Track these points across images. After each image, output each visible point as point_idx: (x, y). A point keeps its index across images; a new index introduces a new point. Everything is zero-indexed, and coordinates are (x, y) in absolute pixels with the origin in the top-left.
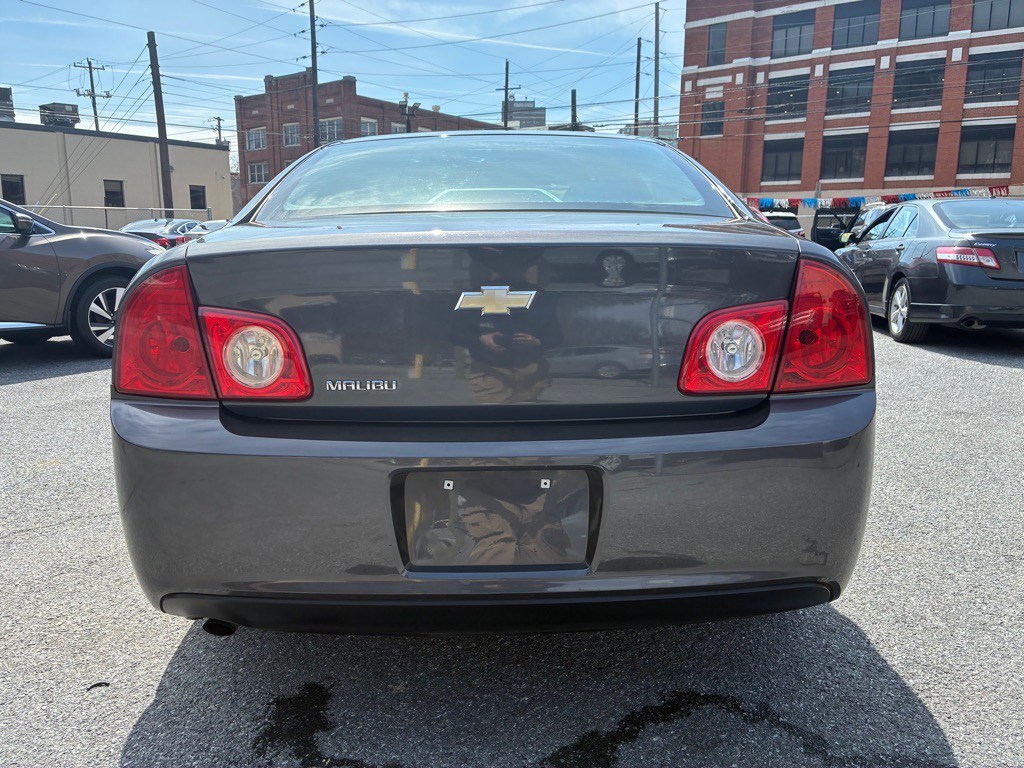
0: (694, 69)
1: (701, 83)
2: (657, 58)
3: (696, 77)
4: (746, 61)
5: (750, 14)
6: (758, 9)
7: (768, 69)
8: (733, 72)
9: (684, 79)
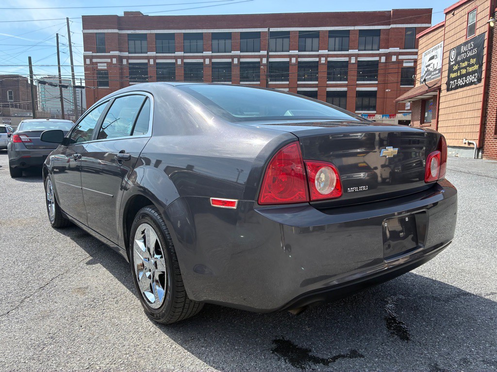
0: (90, 53)
1: (95, 60)
2: (70, 45)
3: (91, 58)
4: (117, 53)
5: (116, 31)
6: (120, 29)
7: (128, 58)
8: (111, 57)
9: (85, 57)
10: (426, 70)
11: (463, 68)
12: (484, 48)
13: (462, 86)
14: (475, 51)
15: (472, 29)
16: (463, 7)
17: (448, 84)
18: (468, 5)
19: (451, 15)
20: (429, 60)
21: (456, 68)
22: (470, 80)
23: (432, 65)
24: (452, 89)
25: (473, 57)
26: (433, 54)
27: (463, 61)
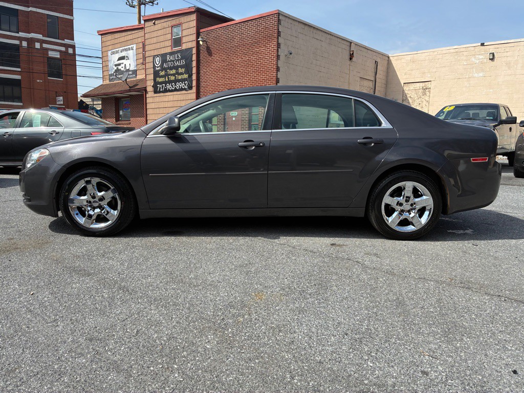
10: (115, 68)
11: (171, 75)
12: (192, 61)
13: (172, 91)
14: (183, 62)
15: (177, 42)
16: (166, 20)
17: (155, 87)
18: (171, 19)
19: (151, 23)
20: (118, 60)
21: (162, 73)
22: (180, 86)
23: (123, 65)
24: (160, 92)
25: (181, 67)
26: (123, 54)
27: (171, 69)
